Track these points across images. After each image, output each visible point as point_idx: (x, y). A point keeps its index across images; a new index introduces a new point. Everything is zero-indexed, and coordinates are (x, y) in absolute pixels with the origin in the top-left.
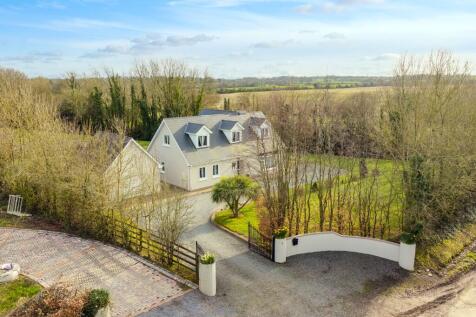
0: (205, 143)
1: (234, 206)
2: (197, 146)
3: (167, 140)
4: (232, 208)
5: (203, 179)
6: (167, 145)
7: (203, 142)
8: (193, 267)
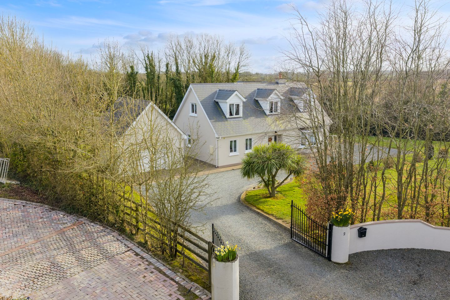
0: (237, 113)
1: (270, 183)
2: (228, 116)
3: (194, 109)
4: (267, 185)
5: (233, 154)
6: (194, 114)
7: (235, 110)
8: (205, 264)
